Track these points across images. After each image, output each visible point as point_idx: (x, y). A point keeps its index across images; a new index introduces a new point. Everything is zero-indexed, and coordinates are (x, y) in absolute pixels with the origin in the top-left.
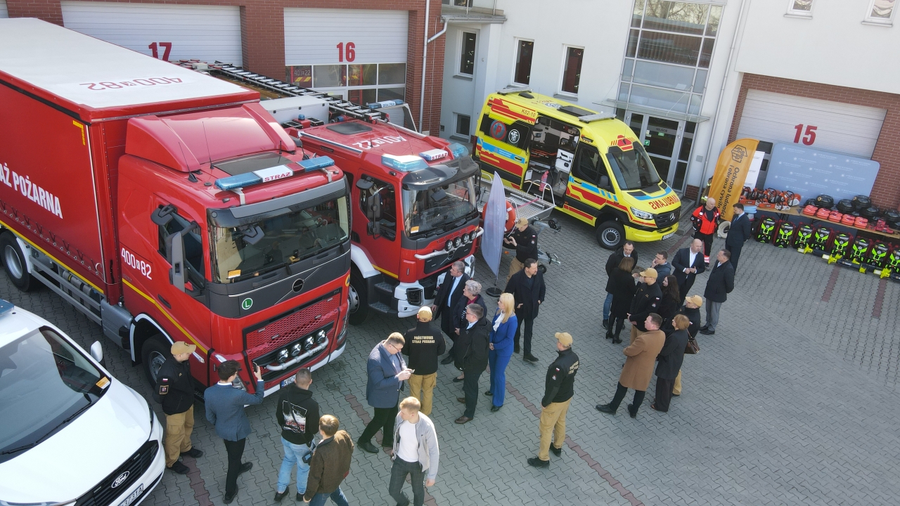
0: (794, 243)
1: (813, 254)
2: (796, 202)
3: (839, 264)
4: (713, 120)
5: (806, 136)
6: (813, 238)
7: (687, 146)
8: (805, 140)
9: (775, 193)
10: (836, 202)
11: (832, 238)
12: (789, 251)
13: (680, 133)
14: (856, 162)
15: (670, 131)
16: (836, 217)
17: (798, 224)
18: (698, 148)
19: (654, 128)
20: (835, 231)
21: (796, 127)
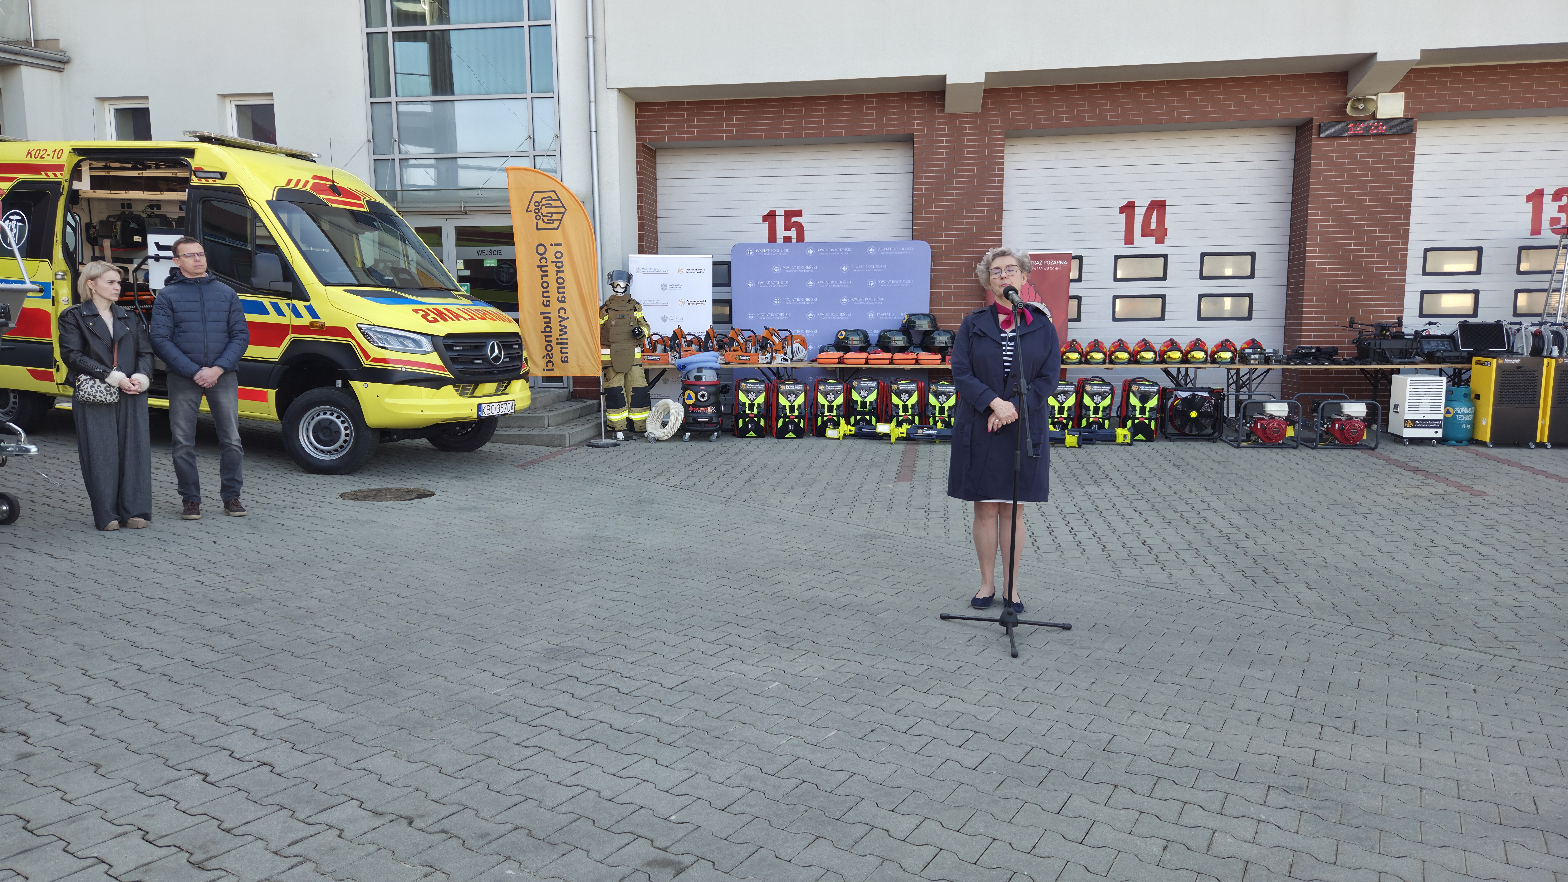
0: (814, 421)
1: (858, 432)
2: (800, 348)
3: (913, 437)
5: (786, 231)
6: (849, 403)
8: (787, 240)
9: (754, 335)
10: (874, 337)
11: (884, 394)
12: (810, 442)
14: (887, 250)
16: (881, 358)
17: (811, 381)
19: (472, 252)
20: (886, 381)
21: (765, 219)
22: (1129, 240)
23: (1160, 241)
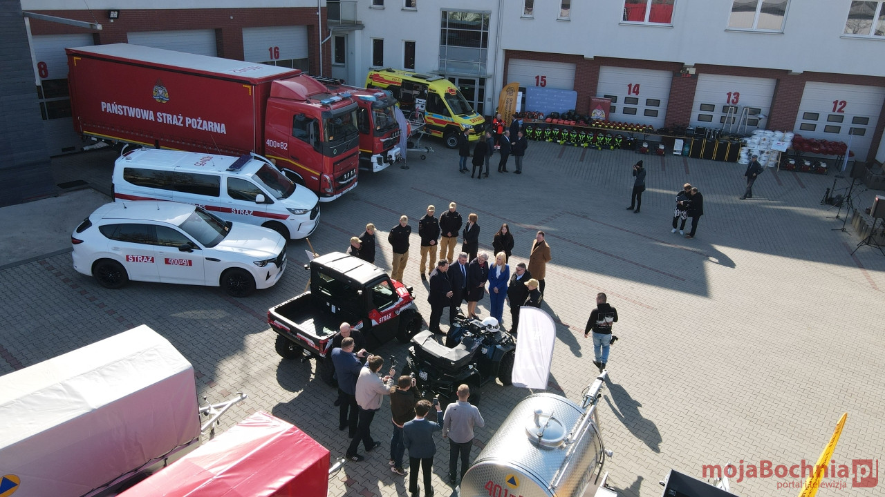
0: (543, 138)
1: (553, 141)
2: (542, 117)
3: (565, 144)
4: (493, 77)
5: (541, 82)
6: (552, 134)
7: (482, 92)
8: (541, 84)
9: (531, 113)
10: (560, 115)
11: (560, 132)
12: (542, 142)
13: (477, 86)
14: (566, 92)
15: (471, 86)
16: (561, 122)
17: (543, 127)
18: (488, 94)
19: (462, 85)
20: (561, 128)
21: (536, 77)
22: (629, 93)
23: (637, 94)
